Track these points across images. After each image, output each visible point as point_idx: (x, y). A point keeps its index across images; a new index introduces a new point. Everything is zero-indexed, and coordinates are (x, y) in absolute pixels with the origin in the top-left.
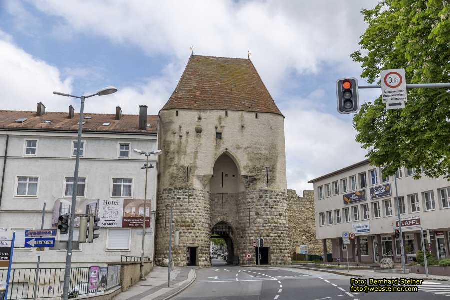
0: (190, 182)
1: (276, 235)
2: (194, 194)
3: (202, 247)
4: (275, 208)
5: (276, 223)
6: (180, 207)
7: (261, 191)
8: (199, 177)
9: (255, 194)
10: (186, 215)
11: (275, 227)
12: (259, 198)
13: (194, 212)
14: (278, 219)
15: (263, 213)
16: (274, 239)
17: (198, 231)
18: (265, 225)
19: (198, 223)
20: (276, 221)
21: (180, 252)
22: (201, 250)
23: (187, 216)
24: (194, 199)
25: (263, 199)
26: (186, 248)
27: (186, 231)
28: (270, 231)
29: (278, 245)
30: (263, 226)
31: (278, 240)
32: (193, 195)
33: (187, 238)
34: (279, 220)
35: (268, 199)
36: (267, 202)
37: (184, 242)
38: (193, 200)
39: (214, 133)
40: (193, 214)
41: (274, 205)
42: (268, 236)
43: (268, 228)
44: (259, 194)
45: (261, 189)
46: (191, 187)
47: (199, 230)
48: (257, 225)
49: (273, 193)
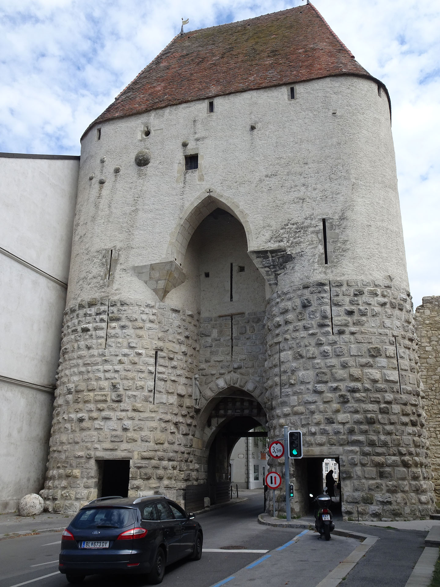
0: (115, 286)
1: (357, 416)
2: (124, 317)
3: (143, 458)
4: (353, 333)
5: (357, 380)
6: (84, 352)
7: (306, 287)
8: (138, 271)
9: (290, 299)
10: (98, 370)
11: (354, 391)
12: (299, 309)
13: (120, 362)
14: (363, 366)
15: (313, 350)
16: (351, 432)
17: (131, 414)
18: (320, 387)
19: (130, 393)
20: (356, 372)
21: (77, 472)
22: (139, 468)
23: (101, 375)
24: (123, 327)
25: (311, 309)
26: (92, 462)
27: (95, 414)
28: (335, 406)
29: (367, 449)
30: (316, 392)
31: (365, 432)
32: (118, 319)
33: (95, 433)
34: (367, 370)
35: (328, 308)
36: (325, 317)
37: (89, 445)
38: (118, 330)
39: (180, 158)
40: (118, 367)
41: (346, 325)
42: (330, 421)
43: (329, 395)
44: (300, 296)
45: (306, 281)
46: (115, 298)
47: (134, 410)
48: (297, 388)
49: (344, 288)
